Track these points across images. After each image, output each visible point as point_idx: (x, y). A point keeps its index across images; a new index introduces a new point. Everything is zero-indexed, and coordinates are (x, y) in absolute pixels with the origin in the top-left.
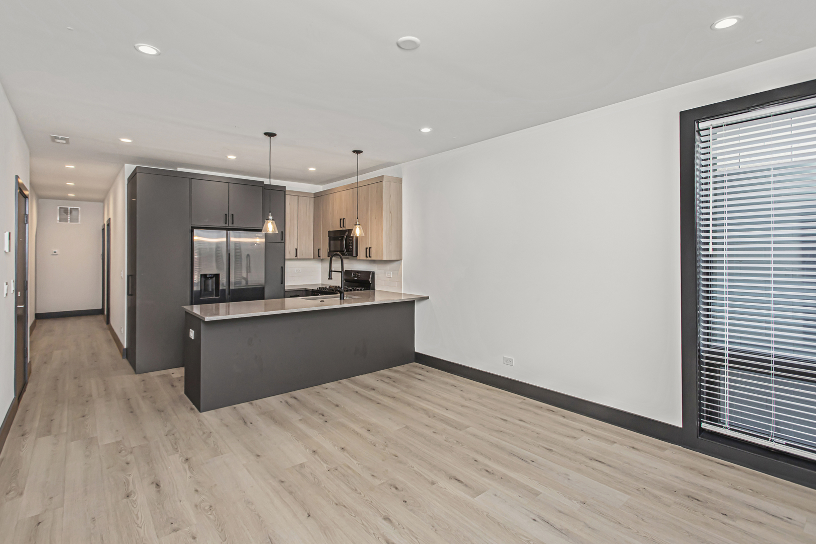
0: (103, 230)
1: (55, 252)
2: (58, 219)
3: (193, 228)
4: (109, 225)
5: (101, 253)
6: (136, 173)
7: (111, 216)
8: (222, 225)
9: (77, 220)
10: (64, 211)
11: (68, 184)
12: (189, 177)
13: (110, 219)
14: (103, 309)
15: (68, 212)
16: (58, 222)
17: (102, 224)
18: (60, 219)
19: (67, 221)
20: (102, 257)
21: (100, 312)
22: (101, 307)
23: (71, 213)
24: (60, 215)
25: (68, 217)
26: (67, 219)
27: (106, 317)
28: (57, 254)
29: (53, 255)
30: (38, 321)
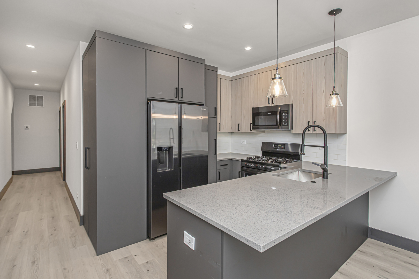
0: (60, 112)
1: (27, 127)
2: (29, 103)
3: (149, 100)
4: (64, 107)
5: (59, 128)
6: (95, 38)
7: (66, 98)
8: (173, 98)
9: (42, 105)
10: (32, 98)
11: (32, 71)
12: (145, 47)
13: (65, 100)
14: (60, 167)
15: (35, 99)
16: (29, 105)
17: (59, 108)
18: (30, 103)
19: (35, 105)
20: (59, 131)
21: (58, 169)
22: (59, 166)
23: (38, 99)
24: (30, 100)
25: (35, 102)
26: (35, 104)
27: (62, 175)
28: (28, 129)
29: (25, 129)
30: (14, 176)
